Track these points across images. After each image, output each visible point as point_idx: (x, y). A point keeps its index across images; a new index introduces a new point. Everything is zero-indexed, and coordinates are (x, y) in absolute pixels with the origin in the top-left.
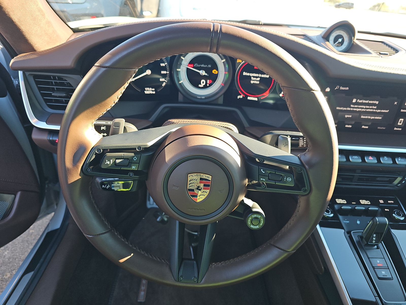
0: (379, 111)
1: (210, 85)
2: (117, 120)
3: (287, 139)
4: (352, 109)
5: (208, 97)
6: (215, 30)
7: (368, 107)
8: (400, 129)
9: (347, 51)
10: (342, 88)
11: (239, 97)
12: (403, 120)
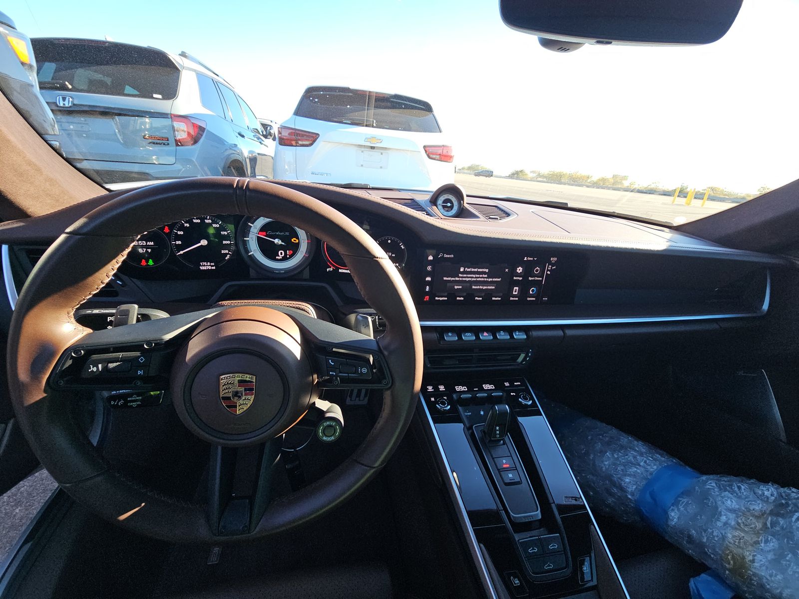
0: (491, 280)
1: (291, 256)
2: (124, 307)
3: (367, 318)
4: (461, 279)
5: (287, 271)
6: (240, 185)
7: (478, 276)
8: (517, 299)
9: (458, 215)
10: (446, 256)
11: (328, 270)
12: (517, 288)
